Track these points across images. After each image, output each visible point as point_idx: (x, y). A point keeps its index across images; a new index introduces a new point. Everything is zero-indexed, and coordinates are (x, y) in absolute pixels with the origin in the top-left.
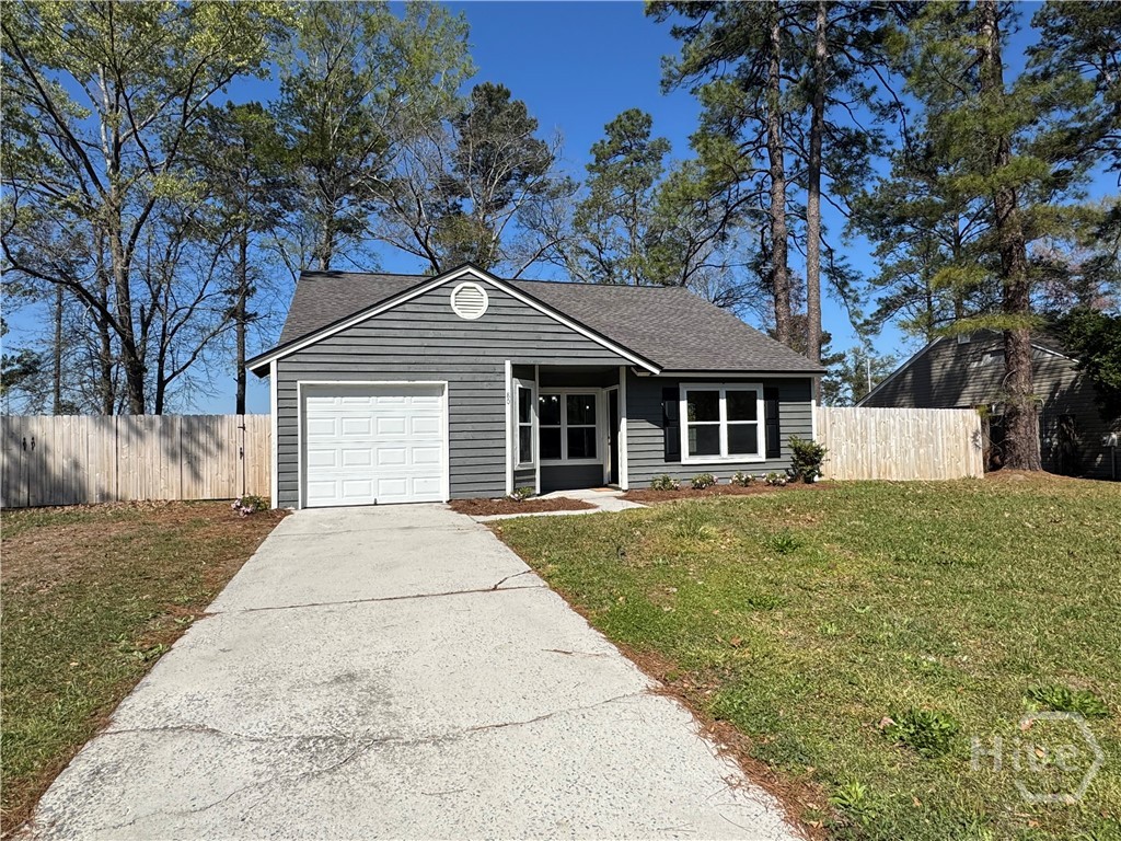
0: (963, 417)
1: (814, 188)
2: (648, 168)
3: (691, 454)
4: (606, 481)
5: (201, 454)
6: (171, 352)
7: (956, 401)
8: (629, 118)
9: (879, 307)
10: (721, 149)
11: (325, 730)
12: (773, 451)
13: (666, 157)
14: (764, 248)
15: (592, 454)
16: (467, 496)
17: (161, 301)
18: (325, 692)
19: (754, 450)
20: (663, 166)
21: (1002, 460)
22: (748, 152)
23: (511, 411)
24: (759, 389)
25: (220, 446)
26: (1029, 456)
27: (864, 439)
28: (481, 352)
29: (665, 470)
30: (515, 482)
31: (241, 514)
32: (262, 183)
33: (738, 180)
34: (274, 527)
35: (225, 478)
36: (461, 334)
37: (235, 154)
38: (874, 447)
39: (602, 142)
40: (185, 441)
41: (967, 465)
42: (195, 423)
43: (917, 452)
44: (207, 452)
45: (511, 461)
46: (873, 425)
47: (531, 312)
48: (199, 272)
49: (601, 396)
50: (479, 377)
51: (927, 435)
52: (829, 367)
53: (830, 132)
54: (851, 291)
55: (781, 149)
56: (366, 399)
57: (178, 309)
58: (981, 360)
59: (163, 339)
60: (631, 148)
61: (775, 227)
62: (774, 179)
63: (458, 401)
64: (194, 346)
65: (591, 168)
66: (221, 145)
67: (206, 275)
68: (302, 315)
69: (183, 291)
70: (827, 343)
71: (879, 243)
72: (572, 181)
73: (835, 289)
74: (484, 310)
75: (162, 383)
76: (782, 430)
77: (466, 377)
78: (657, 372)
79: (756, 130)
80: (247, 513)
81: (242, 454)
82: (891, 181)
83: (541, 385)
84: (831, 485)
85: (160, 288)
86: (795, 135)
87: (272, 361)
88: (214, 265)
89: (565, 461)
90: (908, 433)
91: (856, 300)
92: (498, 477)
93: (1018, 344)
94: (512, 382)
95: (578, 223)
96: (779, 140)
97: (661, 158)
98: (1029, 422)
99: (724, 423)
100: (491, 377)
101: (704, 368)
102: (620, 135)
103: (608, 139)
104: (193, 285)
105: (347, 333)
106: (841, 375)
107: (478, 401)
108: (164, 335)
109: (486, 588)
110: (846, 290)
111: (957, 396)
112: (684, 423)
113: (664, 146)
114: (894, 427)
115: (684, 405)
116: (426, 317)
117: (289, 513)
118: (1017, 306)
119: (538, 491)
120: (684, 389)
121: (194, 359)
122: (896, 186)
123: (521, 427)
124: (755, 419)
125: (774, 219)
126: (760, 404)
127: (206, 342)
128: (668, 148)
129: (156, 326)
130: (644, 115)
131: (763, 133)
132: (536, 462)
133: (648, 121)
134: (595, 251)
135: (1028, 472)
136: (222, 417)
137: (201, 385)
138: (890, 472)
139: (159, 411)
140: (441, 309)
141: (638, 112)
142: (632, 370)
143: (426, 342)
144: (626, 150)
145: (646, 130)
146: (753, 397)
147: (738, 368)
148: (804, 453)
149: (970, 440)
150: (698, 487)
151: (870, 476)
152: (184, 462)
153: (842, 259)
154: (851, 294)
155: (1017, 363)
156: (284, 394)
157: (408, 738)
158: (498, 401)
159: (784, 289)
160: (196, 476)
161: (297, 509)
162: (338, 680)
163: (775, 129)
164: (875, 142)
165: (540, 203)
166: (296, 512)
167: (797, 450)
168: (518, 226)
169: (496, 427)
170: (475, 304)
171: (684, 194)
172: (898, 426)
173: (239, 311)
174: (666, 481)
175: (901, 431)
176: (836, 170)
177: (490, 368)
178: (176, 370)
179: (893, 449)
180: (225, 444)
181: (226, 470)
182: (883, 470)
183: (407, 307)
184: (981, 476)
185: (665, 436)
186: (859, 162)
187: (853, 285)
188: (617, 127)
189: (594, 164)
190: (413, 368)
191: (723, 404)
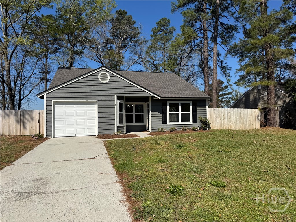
0: (254, 111)
1: (215, 42)
2: (169, 36)
3: (170, 122)
4: (146, 129)
5: (26, 121)
6: (23, 91)
7: (257, 106)
8: (163, 20)
9: (240, 78)
10: (188, 31)
11: (27, 191)
12: (195, 121)
13: (174, 32)
14: (202, 60)
15: (143, 122)
16: (103, 134)
17: (20, 75)
18: (32, 183)
19: (189, 121)
20: (173, 35)
21: (266, 124)
22: (197, 31)
23: (116, 109)
24: (191, 103)
25: (32, 119)
26: (274, 123)
27: (224, 117)
28: (107, 92)
29: (163, 126)
30: (118, 130)
31: (34, 139)
32: (53, 39)
33: (194, 40)
34: (42, 142)
35: (34, 128)
36: (102, 87)
37: (43, 31)
38: (227, 120)
39: (155, 28)
40: (22, 118)
41: (255, 125)
42: (25, 112)
43: (240, 122)
44: (28, 121)
45: (116, 123)
46: (227, 113)
47: (122, 81)
48: (32, 67)
49: (145, 104)
50: (107, 99)
51: (243, 116)
52: (227, 96)
53: (222, 25)
54: (227, 73)
55: (207, 31)
56: (73, 105)
57: (25, 78)
58: (264, 94)
59: (21, 87)
60: (164, 29)
61: (205, 54)
62: (204, 40)
63: (101, 106)
64: (31, 89)
65: (152, 36)
66: (40, 28)
67: (34, 68)
68: (57, 80)
69: (27, 73)
70: (227, 88)
71: (240, 58)
72: (146, 40)
73: (222, 73)
74: (108, 80)
75: (20, 100)
76: (197, 115)
77: (103, 99)
78: (159, 98)
79: (200, 25)
80: (36, 138)
81: (39, 121)
82: (243, 40)
83: (126, 102)
84: (213, 131)
85: (20, 71)
86: (212, 26)
87: (45, 94)
88: (36, 65)
89: (134, 123)
90: (238, 116)
91: (229, 76)
92: (112, 128)
93: (271, 90)
94: (117, 101)
95: (147, 53)
96: (206, 28)
97: (173, 33)
98: (274, 113)
99: (180, 113)
100: (111, 99)
101: (174, 97)
102: (161, 26)
103: (157, 27)
104: (30, 70)
105: (67, 86)
106: (231, 98)
107: (107, 106)
108: (21, 86)
109: (91, 158)
110: (226, 73)
111: (257, 105)
112: (168, 113)
113: (174, 29)
114: (233, 114)
115: (168, 108)
116: (91, 82)
117: (49, 138)
118: (270, 78)
119: (125, 132)
120: (168, 103)
121: (30, 93)
122: (244, 41)
123: (119, 114)
124: (190, 112)
125: (204, 52)
126: (191, 107)
127: (34, 88)
128: (175, 30)
129: (19, 83)
130: (168, 19)
131: (202, 25)
132: (124, 124)
133: (169, 22)
134: (152, 61)
135: (273, 128)
136: (33, 111)
137: (32, 101)
138: (232, 127)
139: (19, 109)
140: (96, 80)
141: (166, 19)
142: (153, 97)
143: (91, 89)
144: (163, 30)
145: (168, 24)
146: (188, 106)
147: (184, 97)
148: (203, 121)
149: (256, 118)
150: (172, 131)
151: (226, 128)
152: (21, 124)
153: (226, 64)
154: (227, 74)
155: (271, 95)
156: (48, 104)
157: (47, 192)
158: (113, 106)
159: (207, 73)
160: (25, 128)
161: (52, 137)
162: (37, 180)
163: (205, 24)
164: (236, 28)
165: (137, 47)
166: (51, 138)
167: (201, 121)
168: (130, 53)
169: (112, 114)
170: (105, 78)
171: (177, 44)
172: (234, 114)
173: (45, 79)
174: (162, 129)
175: (235, 115)
176: (222, 37)
177: (110, 97)
178: (25, 96)
179: (233, 120)
180: (34, 118)
181: (34, 126)
182: (230, 127)
183: (85, 79)
184: (259, 128)
185: (162, 116)
186: (231, 34)
187: (228, 71)
188: (160, 24)
189: (153, 34)
190: (87, 97)
191: (180, 107)
